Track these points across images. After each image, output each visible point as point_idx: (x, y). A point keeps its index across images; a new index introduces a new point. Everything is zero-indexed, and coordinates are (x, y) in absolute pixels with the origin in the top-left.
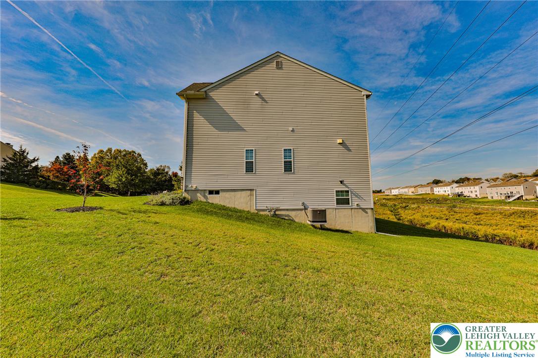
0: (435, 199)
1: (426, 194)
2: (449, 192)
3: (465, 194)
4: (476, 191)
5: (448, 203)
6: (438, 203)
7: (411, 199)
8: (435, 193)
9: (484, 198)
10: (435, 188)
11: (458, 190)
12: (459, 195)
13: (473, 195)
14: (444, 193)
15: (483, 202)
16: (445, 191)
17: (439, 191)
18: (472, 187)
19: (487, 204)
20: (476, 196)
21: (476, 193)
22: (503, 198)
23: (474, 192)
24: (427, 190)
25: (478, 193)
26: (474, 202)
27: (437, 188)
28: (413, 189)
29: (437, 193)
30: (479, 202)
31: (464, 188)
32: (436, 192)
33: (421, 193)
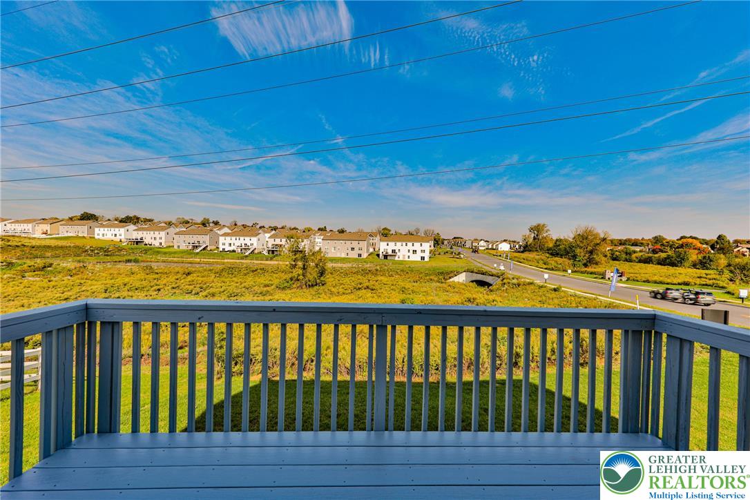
0: (101, 248)
1: (77, 237)
2: (123, 237)
3: (146, 241)
4: (161, 238)
5: (124, 255)
6: (107, 255)
7: (49, 247)
8: (96, 237)
9: (169, 247)
10: (97, 230)
11: (137, 235)
12: (137, 243)
13: (157, 244)
14: (113, 238)
15: (170, 253)
16: (116, 235)
17: (105, 234)
18: (157, 233)
19: (176, 256)
20: (161, 244)
21: (161, 241)
22: (190, 247)
23: (158, 239)
24: (81, 230)
25: (163, 241)
26: (158, 252)
27: (102, 229)
28: (46, 227)
29: (101, 237)
30: (165, 253)
31: (145, 232)
32: (98, 235)
33: (66, 235)
